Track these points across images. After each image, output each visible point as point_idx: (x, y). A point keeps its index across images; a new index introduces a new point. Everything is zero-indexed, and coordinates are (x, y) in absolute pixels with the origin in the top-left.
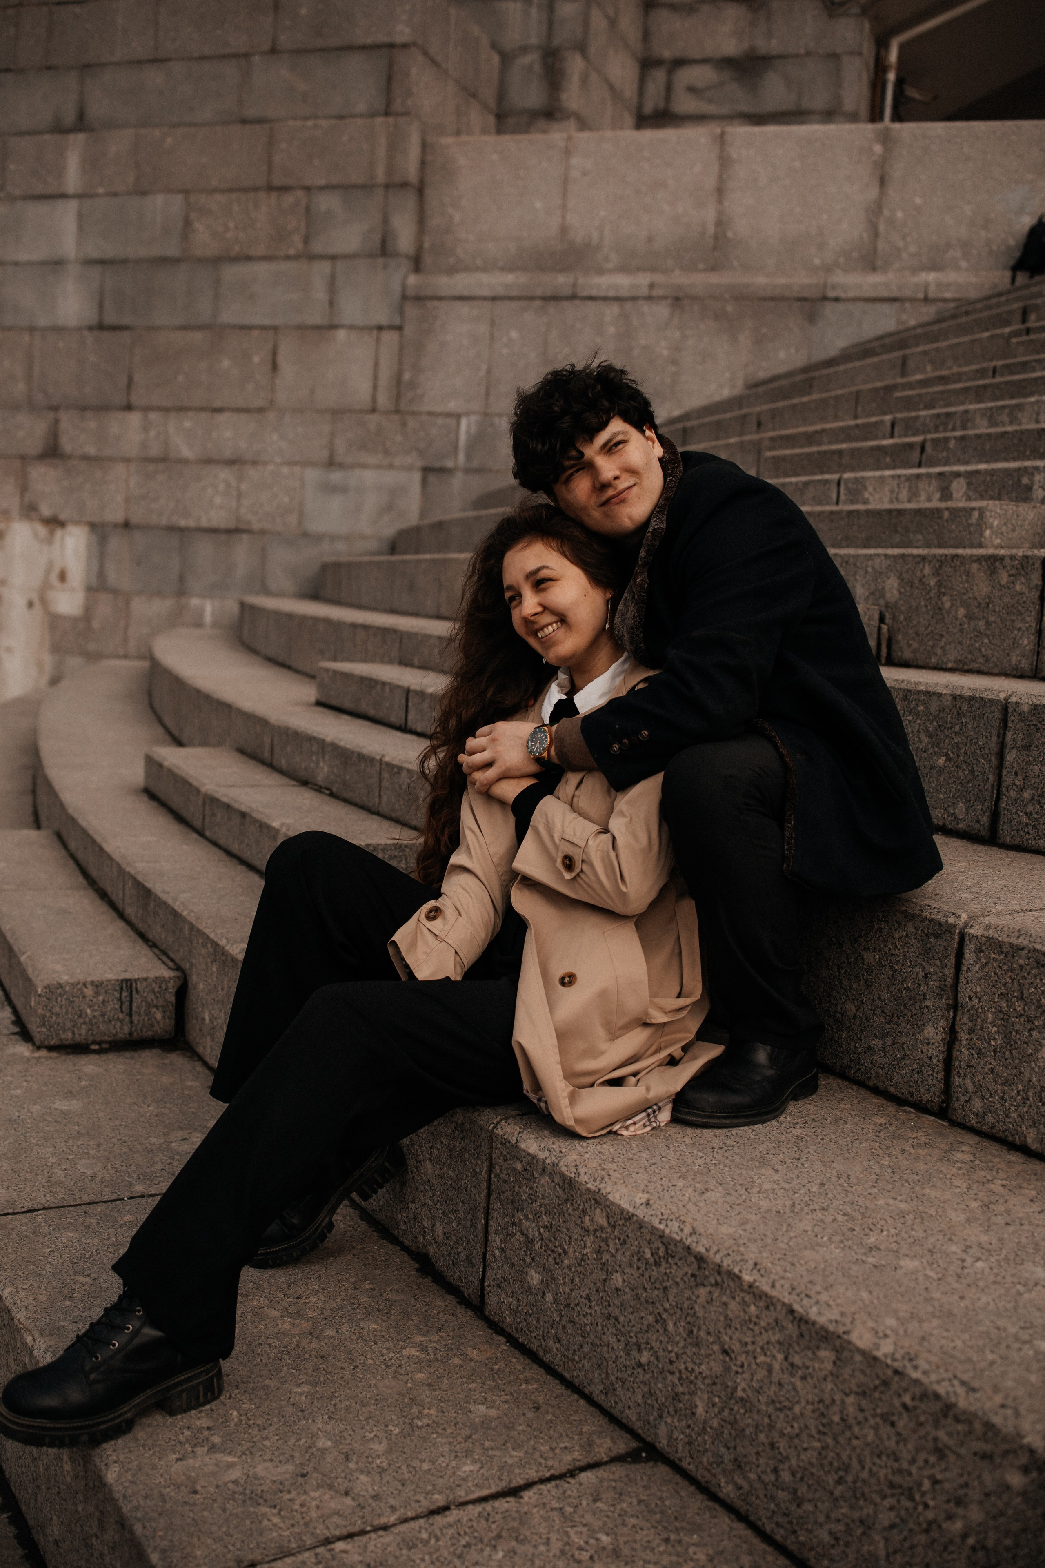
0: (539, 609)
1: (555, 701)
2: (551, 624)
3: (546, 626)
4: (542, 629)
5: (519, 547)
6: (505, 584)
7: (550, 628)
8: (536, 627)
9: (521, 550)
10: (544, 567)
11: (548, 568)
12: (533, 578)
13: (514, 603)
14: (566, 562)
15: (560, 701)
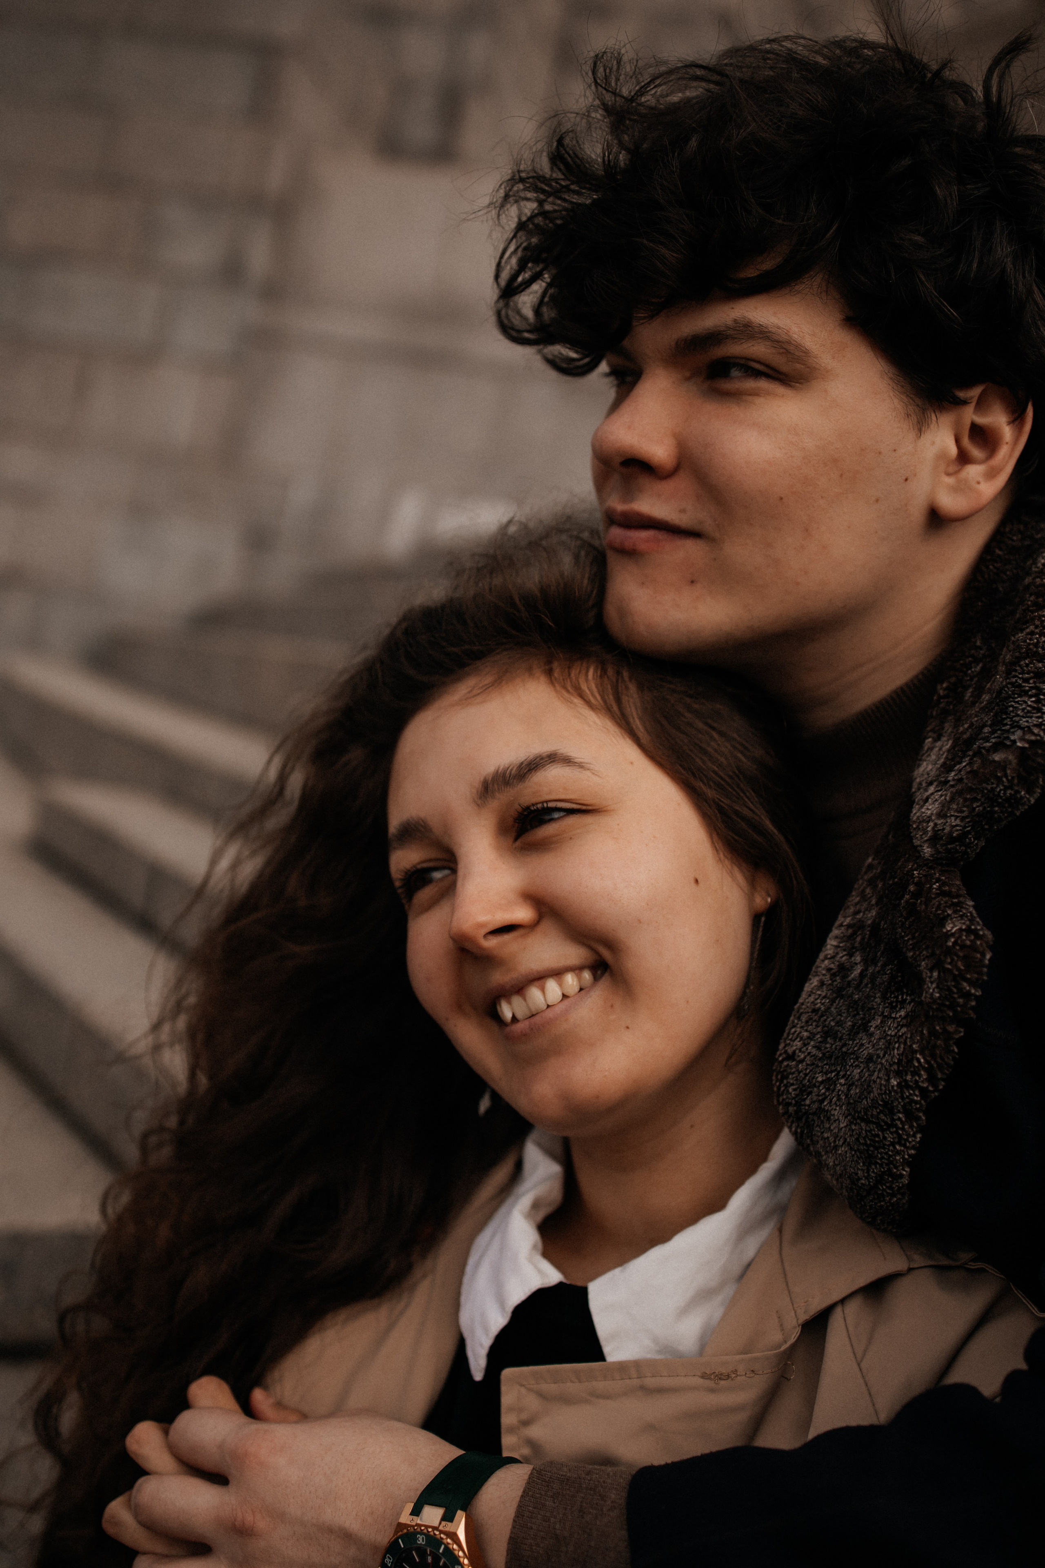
0: (523, 914)
1: (517, 1294)
2: (557, 973)
3: (539, 978)
4: (519, 989)
5: (462, 689)
6: (395, 822)
7: (553, 989)
8: (498, 978)
9: (466, 701)
10: (553, 758)
11: (567, 761)
12: (502, 798)
13: (424, 895)
14: (630, 752)
15: (540, 1297)
